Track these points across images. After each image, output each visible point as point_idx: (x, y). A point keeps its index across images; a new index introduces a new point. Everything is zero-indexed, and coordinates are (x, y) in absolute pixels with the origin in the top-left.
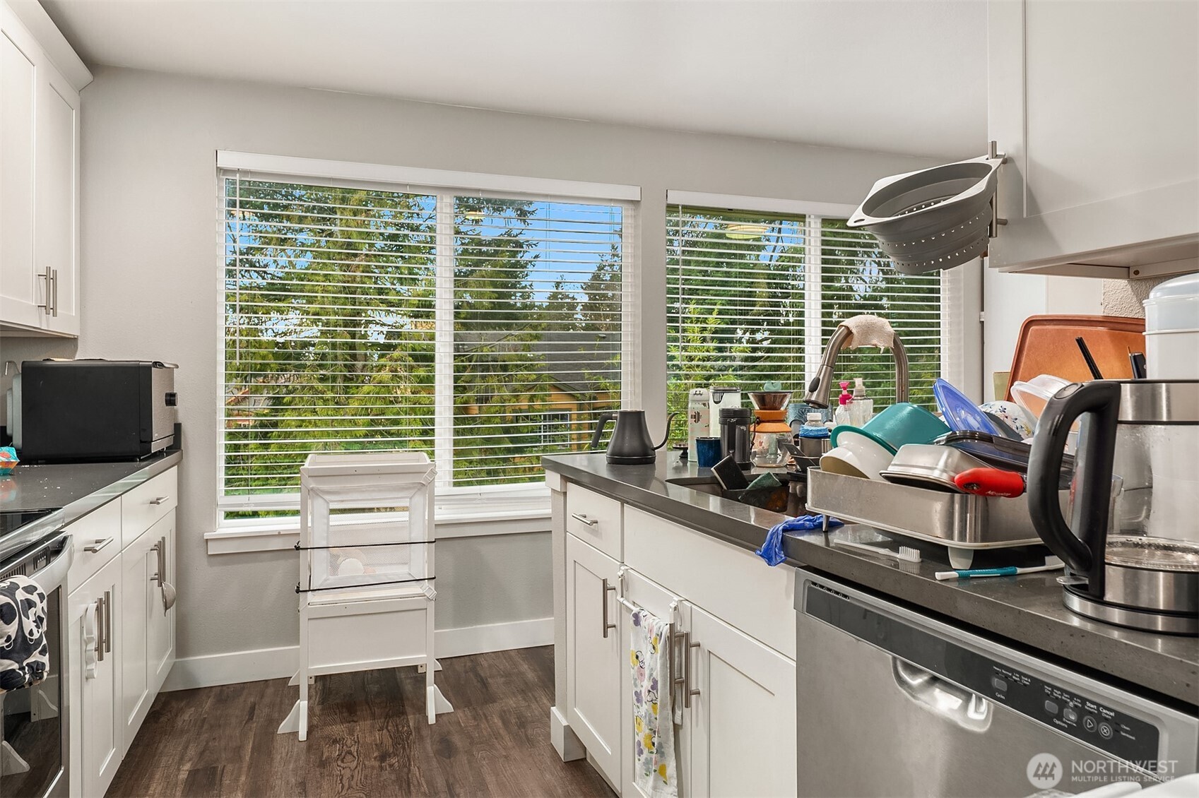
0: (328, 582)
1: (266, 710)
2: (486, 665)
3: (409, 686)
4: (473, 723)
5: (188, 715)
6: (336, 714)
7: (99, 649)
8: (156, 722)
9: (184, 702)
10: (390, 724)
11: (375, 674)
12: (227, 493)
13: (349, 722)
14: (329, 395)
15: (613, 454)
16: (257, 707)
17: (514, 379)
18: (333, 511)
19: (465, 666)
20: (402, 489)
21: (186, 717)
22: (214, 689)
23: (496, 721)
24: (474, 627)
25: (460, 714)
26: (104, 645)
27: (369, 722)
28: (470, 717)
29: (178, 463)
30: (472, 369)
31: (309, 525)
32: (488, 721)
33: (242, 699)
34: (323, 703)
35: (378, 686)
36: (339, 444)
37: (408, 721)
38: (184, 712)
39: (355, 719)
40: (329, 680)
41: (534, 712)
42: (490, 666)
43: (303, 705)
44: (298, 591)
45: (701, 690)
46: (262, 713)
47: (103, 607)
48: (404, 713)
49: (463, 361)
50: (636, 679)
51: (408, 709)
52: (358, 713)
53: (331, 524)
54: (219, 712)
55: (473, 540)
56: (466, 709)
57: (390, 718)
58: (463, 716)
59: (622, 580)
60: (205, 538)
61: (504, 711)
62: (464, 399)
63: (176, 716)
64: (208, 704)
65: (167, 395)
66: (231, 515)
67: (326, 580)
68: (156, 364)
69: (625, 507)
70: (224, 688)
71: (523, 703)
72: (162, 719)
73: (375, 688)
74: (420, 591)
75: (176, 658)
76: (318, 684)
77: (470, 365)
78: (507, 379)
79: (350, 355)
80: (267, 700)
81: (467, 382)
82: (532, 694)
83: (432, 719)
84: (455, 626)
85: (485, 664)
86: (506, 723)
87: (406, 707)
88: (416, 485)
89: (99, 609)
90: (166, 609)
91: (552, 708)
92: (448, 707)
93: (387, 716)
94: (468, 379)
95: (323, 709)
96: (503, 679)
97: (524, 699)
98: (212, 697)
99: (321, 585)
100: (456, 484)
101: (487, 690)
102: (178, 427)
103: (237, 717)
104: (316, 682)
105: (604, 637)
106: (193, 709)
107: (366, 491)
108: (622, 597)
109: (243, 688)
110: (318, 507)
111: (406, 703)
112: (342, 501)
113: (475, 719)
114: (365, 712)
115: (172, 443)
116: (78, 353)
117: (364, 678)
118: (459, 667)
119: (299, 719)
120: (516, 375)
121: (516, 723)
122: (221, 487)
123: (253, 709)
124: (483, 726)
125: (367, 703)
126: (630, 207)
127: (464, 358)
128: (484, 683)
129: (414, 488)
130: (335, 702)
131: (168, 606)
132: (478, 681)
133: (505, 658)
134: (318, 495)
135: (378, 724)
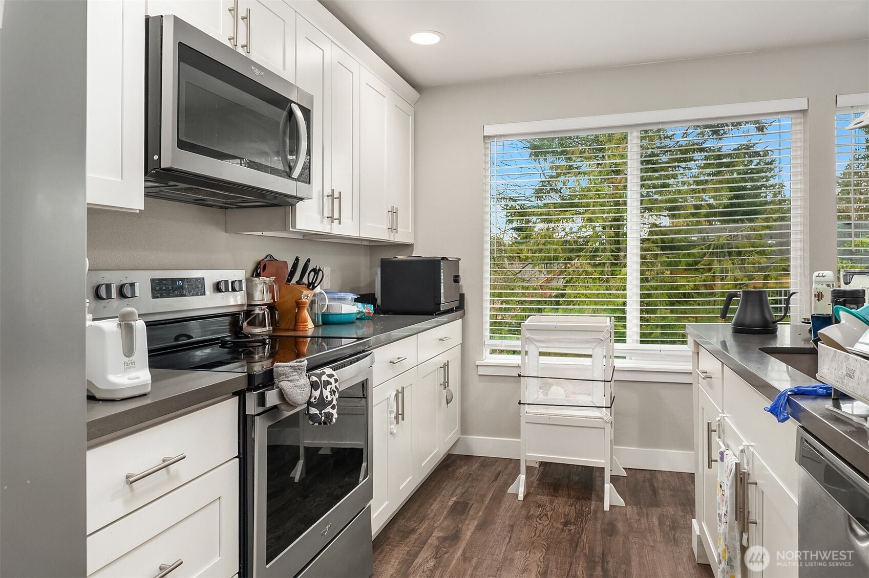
0: (538, 400)
1: (506, 477)
2: (661, 480)
3: (600, 482)
4: (636, 517)
5: (463, 470)
6: (546, 489)
7: (397, 418)
8: (446, 470)
9: (463, 462)
10: (578, 503)
11: (579, 469)
12: (491, 338)
13: (553, 496)
14: (596, 276)
15: (736, 324)
16: (501, 473)
17: (746, 262)
18: (541, 354)
19: (644, 477)
20: (587, 342)
21: (462, 471)
22: (481, 458)
23: (654, 520)
24: (654, 450)
25: (629, 509)
26: (399, 416)
27: (564, 499)
28: (635, 513)
29: (462, 317)
30: (710, 254)
31: (526, 361)
32: (647, 518)
33: (494, 467)
34: (540, 481)
35: (579, 477)
36: (603, 310)
37: (590, 505)
38: (461, 468)
39: (557, 495)
40: (548, 466)
41: (687, 521)
42: (664, 481)
43: (522, 477)
44: (520, 403)
45: (757, 521)
46: (502, 478)
47: (400, 395)
48: (590, 499)
49: (702, 249)
50: (719, 503)
51: (593, 497)
52: (560, 492)
53: (540, 362)
54: (479, 472)
55: (654, 385)
56: (635, 507)
57: (579, 500)
58: (631, 511)
59: (719, 424)
60: (477, 364)
61: (663, 515)
62: (703, 278)
63: (457, 469)
64: (476, 466)
65: (455, 276)
66: (493, 352)
67: (537, 398)
68: (443, 259)
69: (724, 367)
70: (487, 458)
71: (680, 513)
72: (449, 469)
73: (576, 478)
74: (599, 415)
75: (461, 435)
76: (541, 468)
77: (708, 252)
78: (740, 262)
79: (616, 248)
80: (508, 471)
81: (706, 265)
82: (690, 509)
83: (607, 507)
84: (640, 447)
85: (660, 478)
86: (661, 523)
87: (593, 496)
88: (597, 340)
89: (397, 396)
90: (447, 404)
91: (693, 520)
92: (621, 502)
93: (578, 498)
94: (706, 263)
95: (538, 484)
96: (671, 492)
97: (682, 511)
98: (479, 462)
99: (534, 401)
100: (642, 342)
101: (656, 497)
102: (462, 296)
103: (488, 477)
104: (540, 466)
105: (709, 468)
106: (467, 467)
107: (562, 341)
108: (719, 438)
109: (497, 461)
110: (533, 350)
111: (593, 492)
112: (547, 347)
113: (639, 514)
114: (564, 492)
115: (458, 305)
116: (414, 252)
117: (571, 470)
118: (640, 477)
119: (520, 487)
120: (748, 259)
121: (670, 526)
122: (487, 333)
123: (499, 474)
124: (643, 521)
125: (568, 487)
126: (801, 115)
127: (703, 247)
128: (655, 492)
129: (595, 342)
130: (548, 481)
131: (448, 402)
132: (651, 490)
133: (678, 478)
134: (531, 342)
135: (571, 501)
